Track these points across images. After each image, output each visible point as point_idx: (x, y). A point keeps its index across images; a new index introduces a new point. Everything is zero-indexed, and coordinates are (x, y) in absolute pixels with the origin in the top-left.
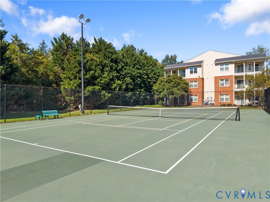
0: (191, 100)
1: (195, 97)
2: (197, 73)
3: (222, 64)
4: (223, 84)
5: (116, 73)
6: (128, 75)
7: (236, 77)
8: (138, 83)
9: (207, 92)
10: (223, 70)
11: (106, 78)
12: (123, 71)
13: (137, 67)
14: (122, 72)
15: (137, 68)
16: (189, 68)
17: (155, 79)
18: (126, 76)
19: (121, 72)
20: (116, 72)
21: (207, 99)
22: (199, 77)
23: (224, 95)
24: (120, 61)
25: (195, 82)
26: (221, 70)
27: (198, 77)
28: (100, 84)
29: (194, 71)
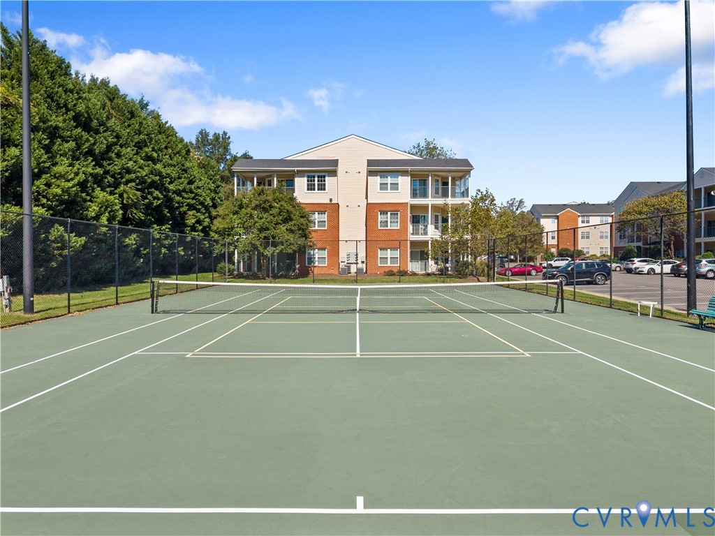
0: (311, 260)
1: (320, 252)
2: (324, 190)
3: (383, 174)
4: (387, 222)
5: (94, 166)
6: (128, 177)
7: (413, 207)
8: (152, 203)
9: (346, 241)
10: (387, 189)
11: (69, 181)
12: (110, 159)
13: (147, 153)
14: (109, 165)
15: (147, 156)
16: (306, 174)
17: (193, 195)
18: (122, 178)
19: (105, 163)
20: (94, 163)
21: (346, 259)
22: (331, 200)
23: (389, 250)
24: (100, 126)
25: (319, 214)
26: (381, 189)
27: (329, 202)
28: (44, 201)
29: (318, 185)
